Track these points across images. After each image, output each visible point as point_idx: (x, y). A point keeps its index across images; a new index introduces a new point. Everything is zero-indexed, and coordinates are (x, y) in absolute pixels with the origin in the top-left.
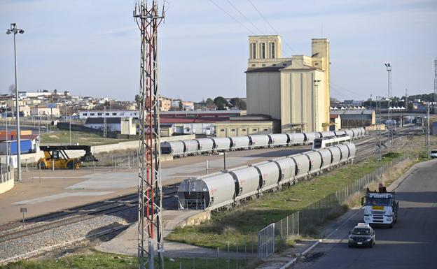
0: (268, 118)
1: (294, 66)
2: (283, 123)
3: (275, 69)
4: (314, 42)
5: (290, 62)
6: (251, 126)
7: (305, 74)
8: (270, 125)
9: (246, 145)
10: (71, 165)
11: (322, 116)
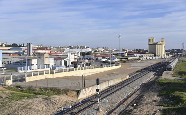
0: (153, 54)
1: (159, 43)
2: (156, 54)
3: (155, 44)
4: (162, 39)
5: (158, 43)
6: (150, 55)
7: (161, 45)
8: (153, 55)
9: (152, 59)
10: (125, 62)
11: (163, 53)
